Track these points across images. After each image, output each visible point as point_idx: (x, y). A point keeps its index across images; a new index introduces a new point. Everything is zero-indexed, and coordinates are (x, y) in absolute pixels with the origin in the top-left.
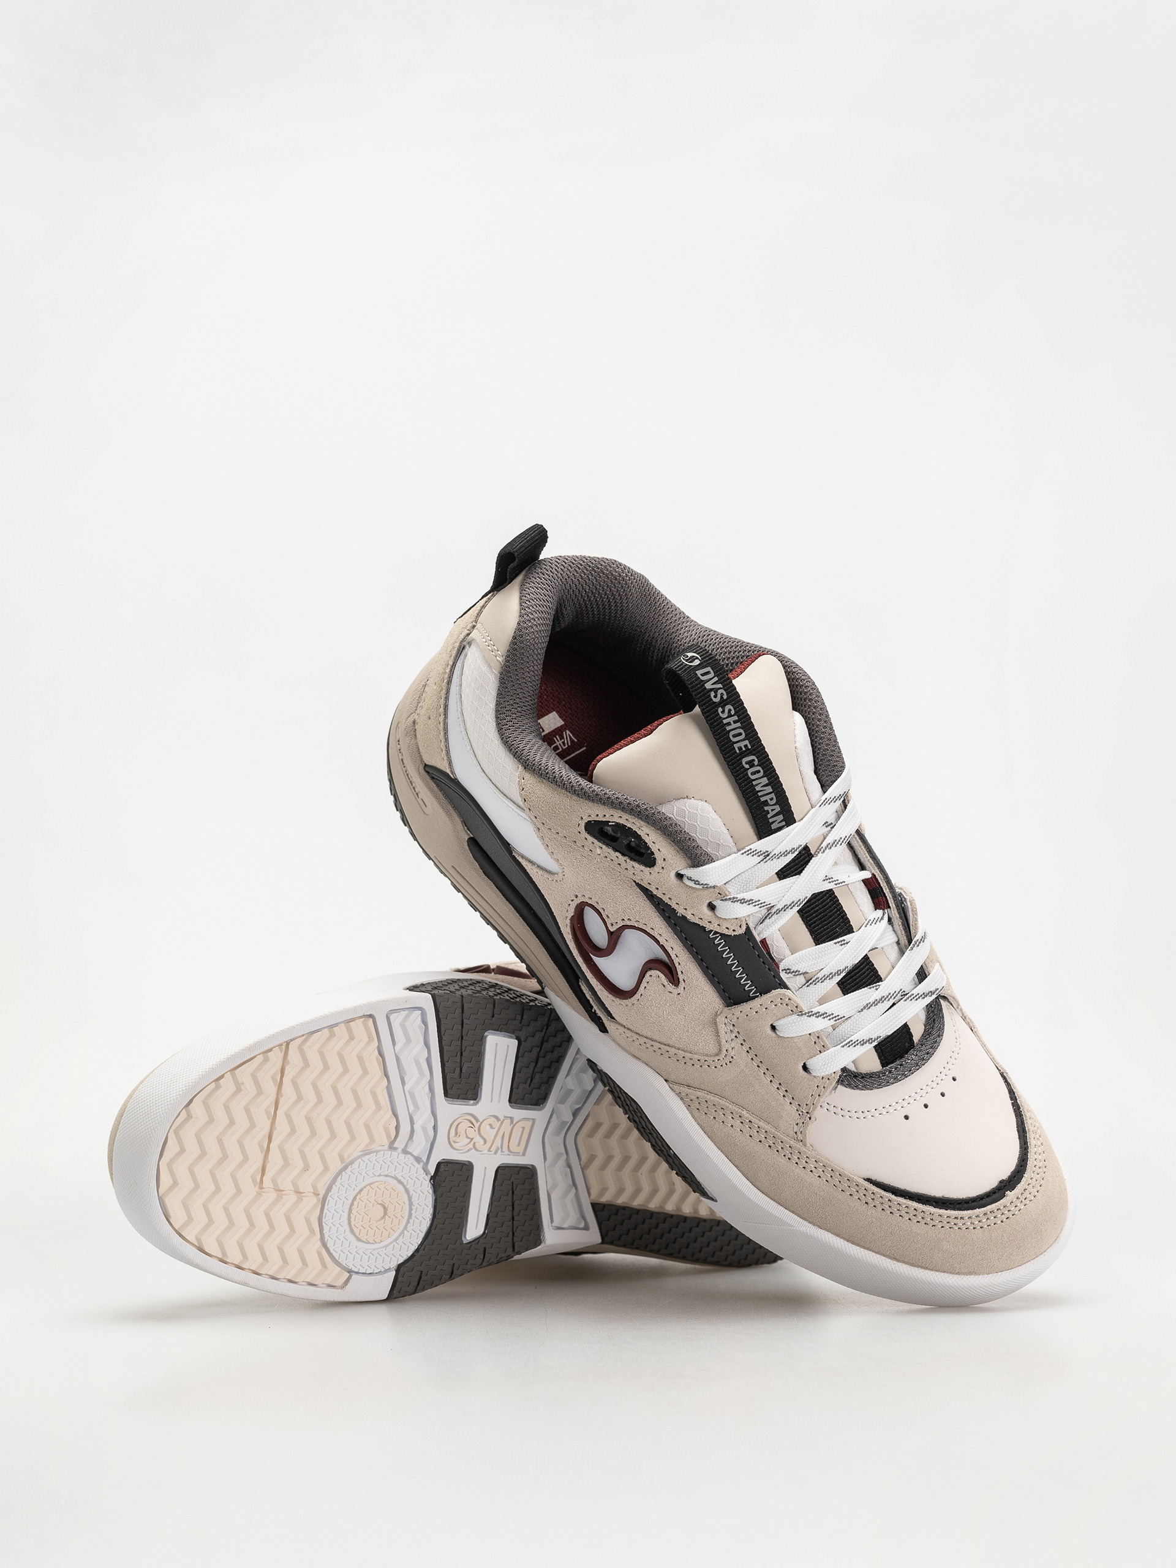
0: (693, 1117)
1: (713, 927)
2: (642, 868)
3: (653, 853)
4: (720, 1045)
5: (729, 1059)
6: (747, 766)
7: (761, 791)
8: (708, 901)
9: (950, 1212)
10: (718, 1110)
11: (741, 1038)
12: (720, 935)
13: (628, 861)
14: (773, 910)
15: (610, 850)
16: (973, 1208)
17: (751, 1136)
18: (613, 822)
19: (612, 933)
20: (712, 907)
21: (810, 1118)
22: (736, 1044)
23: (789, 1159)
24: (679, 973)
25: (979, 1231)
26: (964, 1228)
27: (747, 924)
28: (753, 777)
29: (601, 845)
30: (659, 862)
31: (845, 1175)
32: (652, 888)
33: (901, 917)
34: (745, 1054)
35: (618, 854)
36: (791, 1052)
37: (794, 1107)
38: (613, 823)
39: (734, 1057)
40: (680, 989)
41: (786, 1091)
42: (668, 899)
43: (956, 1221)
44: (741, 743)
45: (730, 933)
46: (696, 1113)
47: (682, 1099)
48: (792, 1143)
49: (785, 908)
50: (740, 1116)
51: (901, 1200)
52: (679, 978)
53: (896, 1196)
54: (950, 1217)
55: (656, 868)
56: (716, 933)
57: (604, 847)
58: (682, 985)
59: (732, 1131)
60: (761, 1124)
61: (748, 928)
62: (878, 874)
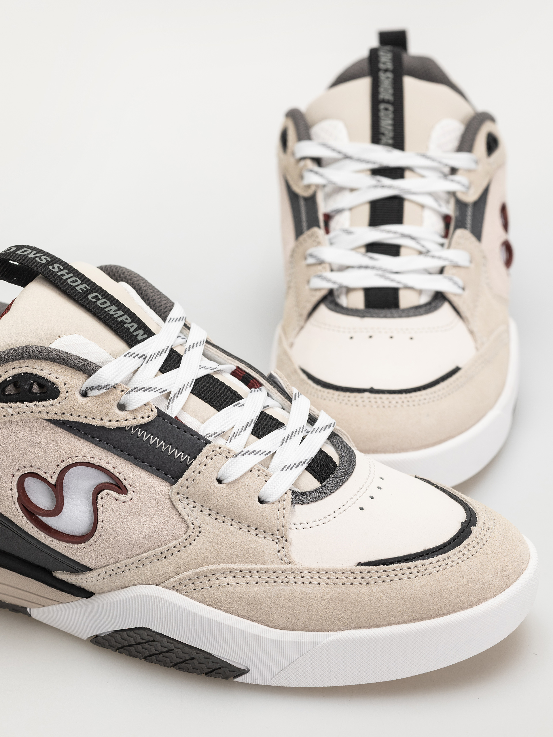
0: (194, 599)
1: (132, 422)
2: (51, 402)
3: (53, 384)
4: (185, 520)
5: (197, 530)
6: (94, 300)
7: (115, 314)
8: (116, 403)
9: (436, 558)
10: (210, 578)
11: (198, 505)
12: (140, 428)
13: (37, 403)
14: (172, 395)
15: (19, 404)
16: (453, 548)
17: (247, 583)
18: (9, 377)
19: (55, 485)
20: (122, 407)
21: (286, 541)
22: (197, 513)
23: (288, 582)
24: (123, 481)
25: (467, 562)
26: (454, 564)
27: (156, 407)
28: (103, 306)
29: (9, 404)
30: (62, 388)
31: (339, 570)
32: (67, 417)
33: (274, 387)
34: (208, 518)
35: (26, 403)
36: (243, 492)
37: (269, 538)
38: (11, 378)
39: (201, 526)
40: (130, 494)
41: (256, 529)
42: (84, 419)
43: (445, 562)
44: (82, 287)
45: (146, 420)
46: (195, 594)
47: (178, 590)
48: (283, 567)
49: (180, 391)
50: (231, 572)
51: (393, 566)
52: (125, 486)
53: (387, 565)
54: (439, 561)
55: (62, 395)
56: (135, 427)
57: (13, 404)
58: (130, 490)
59: (230, 588)
60: (251, 566)
61: (159, 410)
62: (241, 365)
